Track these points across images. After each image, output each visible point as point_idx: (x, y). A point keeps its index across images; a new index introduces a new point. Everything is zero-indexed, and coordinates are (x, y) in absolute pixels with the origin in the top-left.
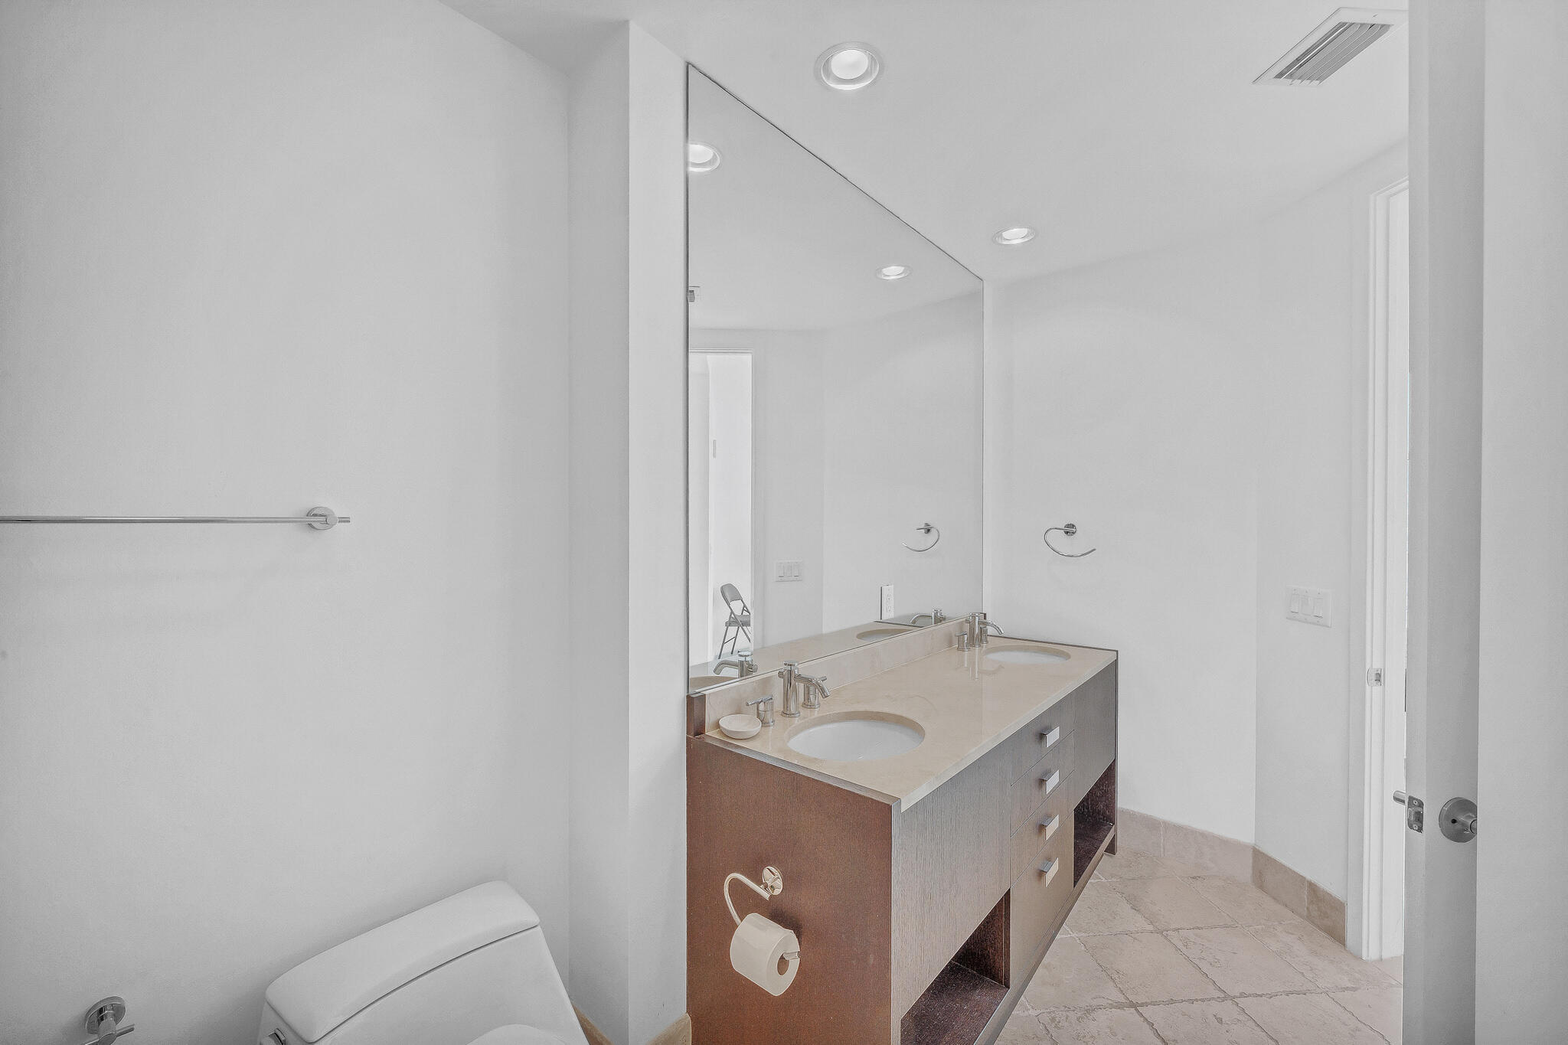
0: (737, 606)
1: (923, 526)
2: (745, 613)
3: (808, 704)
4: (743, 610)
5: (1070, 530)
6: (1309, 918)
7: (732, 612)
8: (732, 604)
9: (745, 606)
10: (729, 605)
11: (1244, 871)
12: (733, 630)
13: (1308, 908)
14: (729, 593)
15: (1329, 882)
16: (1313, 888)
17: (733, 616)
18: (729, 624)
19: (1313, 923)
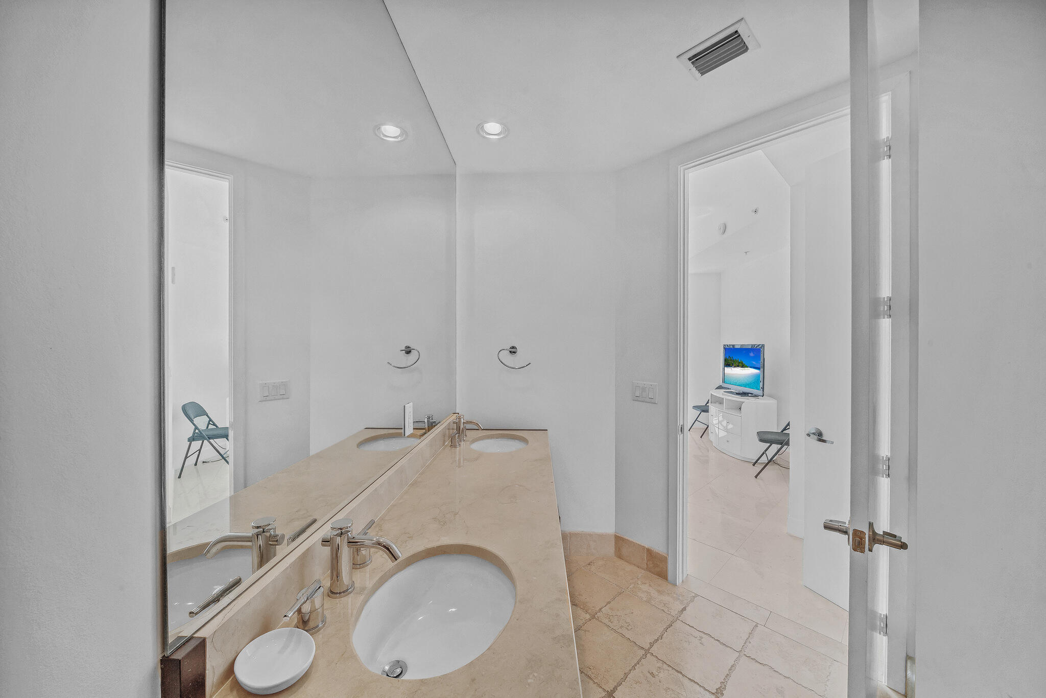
0: (201, 422)
1: (404, 349)
2: (211, 427)
3: (357, 565)
4: (209, 423)
5: (513, 351)
6: (648, 569)
7: (196, 428)
8: (196, 420)
9: (210, 420)
10: (192, 421)
11: (610, 549)
12: (196, 445)
13: (647, 564)
14: (192, 411)
15: (658, 546)
16: (649, 551)
17: (197, 431)
18: (191, 440)
19: (650, 571)
